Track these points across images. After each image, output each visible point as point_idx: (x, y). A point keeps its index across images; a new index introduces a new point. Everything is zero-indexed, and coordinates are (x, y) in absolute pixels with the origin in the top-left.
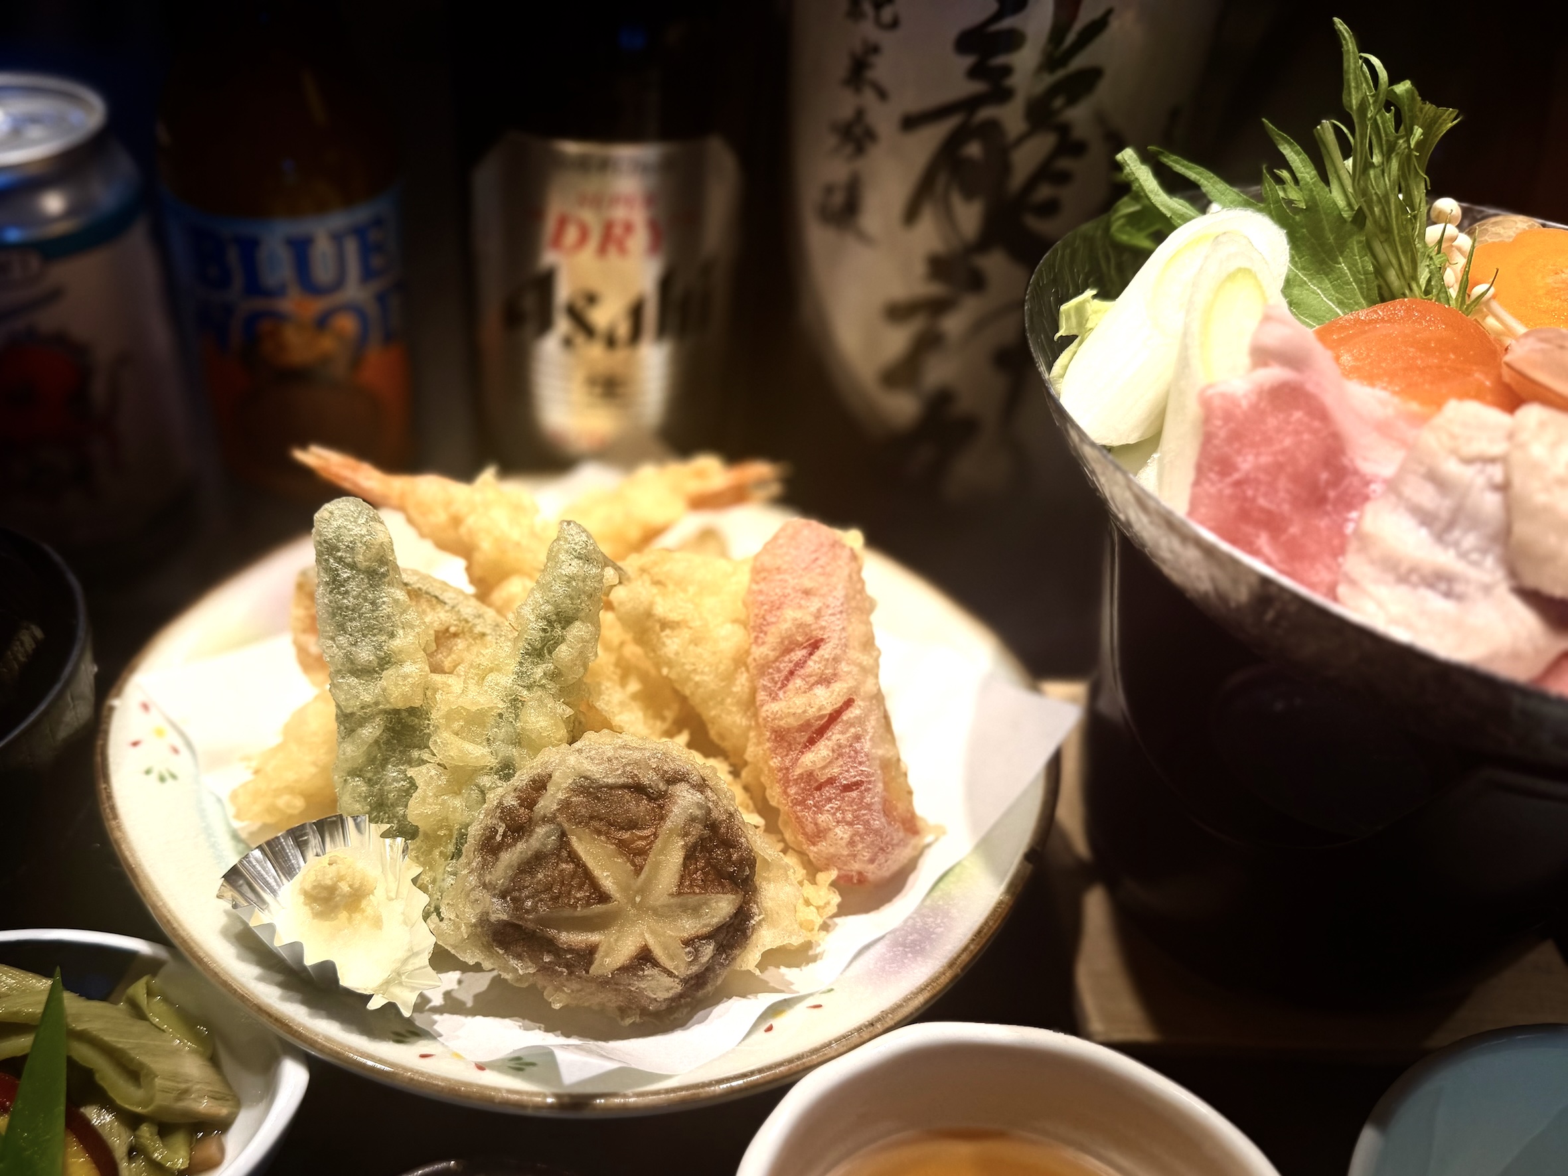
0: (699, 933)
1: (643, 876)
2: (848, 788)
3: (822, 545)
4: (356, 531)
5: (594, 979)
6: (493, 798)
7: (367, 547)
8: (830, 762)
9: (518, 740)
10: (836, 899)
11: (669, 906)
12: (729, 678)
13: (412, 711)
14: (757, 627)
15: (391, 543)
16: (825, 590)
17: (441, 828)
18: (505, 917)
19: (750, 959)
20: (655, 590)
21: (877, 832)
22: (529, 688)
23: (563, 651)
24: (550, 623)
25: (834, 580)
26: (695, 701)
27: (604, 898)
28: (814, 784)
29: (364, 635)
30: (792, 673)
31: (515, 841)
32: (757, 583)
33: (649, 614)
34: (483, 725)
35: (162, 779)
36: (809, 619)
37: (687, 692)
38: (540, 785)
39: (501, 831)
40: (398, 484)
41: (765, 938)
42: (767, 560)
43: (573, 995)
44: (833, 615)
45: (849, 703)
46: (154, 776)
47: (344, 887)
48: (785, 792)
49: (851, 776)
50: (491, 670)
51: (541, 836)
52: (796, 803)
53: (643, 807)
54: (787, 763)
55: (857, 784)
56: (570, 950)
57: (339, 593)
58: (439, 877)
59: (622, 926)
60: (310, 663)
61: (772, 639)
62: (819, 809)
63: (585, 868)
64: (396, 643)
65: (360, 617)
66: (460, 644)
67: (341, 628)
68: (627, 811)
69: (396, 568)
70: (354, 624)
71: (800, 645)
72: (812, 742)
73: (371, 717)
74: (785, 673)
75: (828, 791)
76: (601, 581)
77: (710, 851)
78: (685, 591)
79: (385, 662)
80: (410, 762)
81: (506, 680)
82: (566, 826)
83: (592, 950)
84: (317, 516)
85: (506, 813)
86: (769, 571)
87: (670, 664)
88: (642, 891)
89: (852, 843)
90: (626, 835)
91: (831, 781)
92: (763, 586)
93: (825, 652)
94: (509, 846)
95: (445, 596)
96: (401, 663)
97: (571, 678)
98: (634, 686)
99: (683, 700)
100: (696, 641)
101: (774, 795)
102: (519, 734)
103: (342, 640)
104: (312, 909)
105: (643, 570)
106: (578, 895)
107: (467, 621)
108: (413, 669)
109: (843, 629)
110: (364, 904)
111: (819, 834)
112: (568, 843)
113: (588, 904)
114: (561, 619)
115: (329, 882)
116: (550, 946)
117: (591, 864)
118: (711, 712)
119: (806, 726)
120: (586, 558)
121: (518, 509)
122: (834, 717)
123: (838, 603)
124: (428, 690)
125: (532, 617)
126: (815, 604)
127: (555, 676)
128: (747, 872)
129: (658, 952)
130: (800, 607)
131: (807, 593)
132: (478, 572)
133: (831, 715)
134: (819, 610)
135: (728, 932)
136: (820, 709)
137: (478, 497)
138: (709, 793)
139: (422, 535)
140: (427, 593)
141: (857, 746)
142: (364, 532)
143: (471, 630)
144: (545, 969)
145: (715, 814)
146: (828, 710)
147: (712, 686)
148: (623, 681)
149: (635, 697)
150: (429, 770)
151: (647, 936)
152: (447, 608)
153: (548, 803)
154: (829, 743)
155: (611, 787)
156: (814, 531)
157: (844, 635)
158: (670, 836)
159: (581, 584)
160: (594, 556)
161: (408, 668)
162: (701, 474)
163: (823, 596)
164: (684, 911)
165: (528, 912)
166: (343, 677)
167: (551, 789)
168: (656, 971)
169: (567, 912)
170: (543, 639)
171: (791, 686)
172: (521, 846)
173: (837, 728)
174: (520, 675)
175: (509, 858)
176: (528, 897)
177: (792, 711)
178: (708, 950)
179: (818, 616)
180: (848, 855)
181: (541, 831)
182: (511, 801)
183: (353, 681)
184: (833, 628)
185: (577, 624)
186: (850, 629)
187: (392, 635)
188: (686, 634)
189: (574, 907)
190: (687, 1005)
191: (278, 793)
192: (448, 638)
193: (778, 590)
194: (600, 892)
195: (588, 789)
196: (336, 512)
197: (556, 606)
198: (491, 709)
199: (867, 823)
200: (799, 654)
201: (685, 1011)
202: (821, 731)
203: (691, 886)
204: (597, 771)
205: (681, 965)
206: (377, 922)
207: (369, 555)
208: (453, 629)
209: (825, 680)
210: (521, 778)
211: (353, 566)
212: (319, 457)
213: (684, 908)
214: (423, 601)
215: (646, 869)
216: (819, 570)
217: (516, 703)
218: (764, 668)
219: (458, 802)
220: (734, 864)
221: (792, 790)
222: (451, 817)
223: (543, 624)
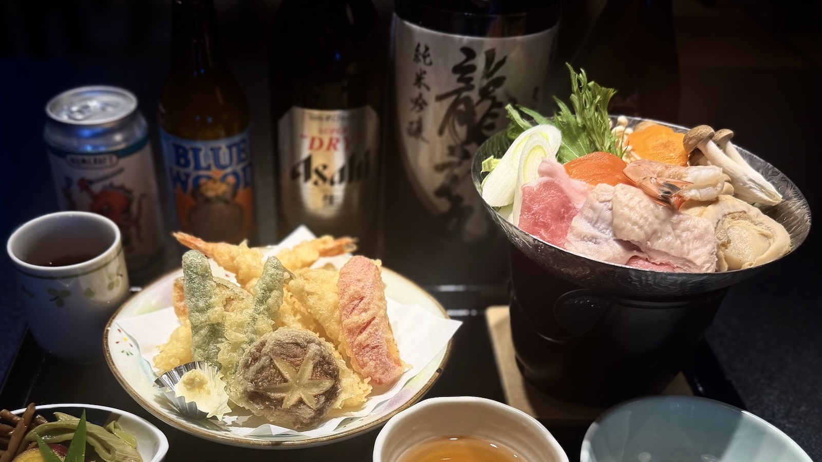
0: (320, 393)
1: (299, 373)
2: (374, 348)
3: (365, 264)
4: (197, 261)
5: (284, 410)
6: (247, 351)
7: (202, 267)
8: (367, 339)
9: (255, 332)
10: (371, 388)
11: (309, 384)
12: (332, 312)
13: (218, 324)
14: (342, 293)
15: (210, 266)
16: (365, 280)
17: (229, 365)
18: (252, 389)
19: (338, 404)
20: (305, 281)
21: (384, 363)
22: (259, 314)
23: (270, 301)
24: (265, 291)
25: (369, 276)
26: (321, 321)
27: (286, 381)
28: (362, 347)
29: (201, 298)
30: (354, 309)
31: (255, 363)
32: (342, 278)
33: (303, 290)
34: (243, 327)
35: (128, 354)
36: (359, 289)
37: (317, 318)
38: (263, 344)
39: (250, 360)
40: (211, 246)
41: (343, 397)
42: (345, 270)
43: (277, 417)
44: (368, 288)
45: (374, 318)
46: (125, 353)
47: (198, 379)
48: (352, 351)
49: (375, 344)
50: (245, 308)
51: (264, 360)
52: (356, 354)
53: (298, 351)
54: (353, 340)
55: (377, 346)
56: (276, 399)
57: (192, 283)
58: (230, 381)
59: (293, 391)
60: (180, 312)
61: (346, 297)
62: (364, 356)
63: (279, 370)
64: (212, 300)
65: (199, 291)
66: (235, 302)
67: (193, 295)
68: (293, 351)
69: (211, 274)
70: (197, 293)
71: (356, 299)
72: (361, 332)
73: (204, 327)
74: (350, 310)
75: (367, 349)
76: (283, 276)
77: (323, 366)
78: (316, 282)
79: (209, 307)
80: (218, 343)
81: (251, 311)
82: (272, 356)
83: (282, 399)
84: (184, 256)
85: (251, 354)
86: (346, 274)
87: (311, 308)
88: (299, 379)
89: (375, 367)
90: (293, 360)
91: (368, 346)
92: (344, 279)
93: (365, 301)
94: (253, 365)
95: (229, 286)
96: (214, 307)
97: (274, 310)
98: (299, 317)
99: (316, 321)
100: (320, 299)
101: (349, 353)
102: (255, 330)
103: (193, 299)
104: (187, 387)
105: (301, 275)
106: (277, 380)
107: (237, 294)
108: (219, 309)
109: (372, 293)
110: (204, 386)
111: (364, 365)
112: (273, 362)
113: (280, 383)
114: (270, 289)
115: (193, 377)
116: (269, 399)
117: (281, 369)
118: (326, 325)
119: (359, 326)
120: (276, 268)
121: (255, 255)
122: (369, 323)
123: (370, 284)
124: (223, 317)
125: (259, 290)
126: (362, 284)
127: (268, 310)
128: (336, 374)
129: (305, 400)
130: (356, 285)
131: (359, 280)
132: (241, 277)
133: (368, 323)
134: (363, 287)
135: (330, 394)
136: (363, 321)
137: (240, 250)
138: (322, 347)
139: (220, 265)
140: (222, 285)
141: (377, 333)
142: (200, 261)
143: (238, 298)
144: (267, 407)
145: (324, 353)
146: (366, 321)
147: (326, 315)
148: (295, 315)
149: (299, 321)
150: (225, 344)
151: (301, 394)
152: (230, 290)
153: (266, 349)
154: (367, 332)
155: (287, 343)
156: (362, 260)
157: (372, 295)
158: (308, 360)
159: (275, 277)
160: (280, 267)
161: (217, 309)
162: (324, 243)
163: (365, 282)
164: (314, 386)
165: (260, 387)
166: (194, 313)
167: (267, 345)
168: (305, 406)
169: (274, 386)
170: (263, 296)
171: (353, 313)
172: (257, 364)
173: (370, 327)
174: (255, 309)
175: (253, 368)
176: (260, 382)
177: (353, 321)
178: (323, 399)
179: (363, 288)
180: (375, 372)
181: (264, 358)
182: (253, 350)
183: (197, 314)
184: (367, 293)
185: (275, 291)
186: (374, 293)
187: (211, 297)
188: (316, 297)
189: (276, 384)
190: (317, 421)
191: (170, 357)
192: (230, 301)
193: (348, 280)
194: (285, 379)
195: (279, 344)
196: (190, 255)
197: (267, 284)
198: (245, 321)
199: (380, 360)
200: (357, 302)
201: (316, 424)
202: (364, 329)
203: (316, 377)
204: (282, 338)
205: (313, 405)
206: (209, 393)
207: (202, 269)
208: (232, 297)
209: (365, 311)
210: (257, 343)
211: (196, 273)
212: (182, 235)
213: (314, 385)
214: (221, 287)
215: (300, 371)
216: (363, 273)
217: (254, 319)
218: (344, 307)
219: (235, 354)
220: (331, 370)
221: (354, 350)
222: (233, 360)
223: (263, 291)
